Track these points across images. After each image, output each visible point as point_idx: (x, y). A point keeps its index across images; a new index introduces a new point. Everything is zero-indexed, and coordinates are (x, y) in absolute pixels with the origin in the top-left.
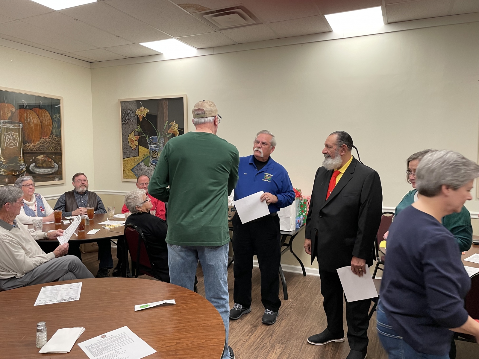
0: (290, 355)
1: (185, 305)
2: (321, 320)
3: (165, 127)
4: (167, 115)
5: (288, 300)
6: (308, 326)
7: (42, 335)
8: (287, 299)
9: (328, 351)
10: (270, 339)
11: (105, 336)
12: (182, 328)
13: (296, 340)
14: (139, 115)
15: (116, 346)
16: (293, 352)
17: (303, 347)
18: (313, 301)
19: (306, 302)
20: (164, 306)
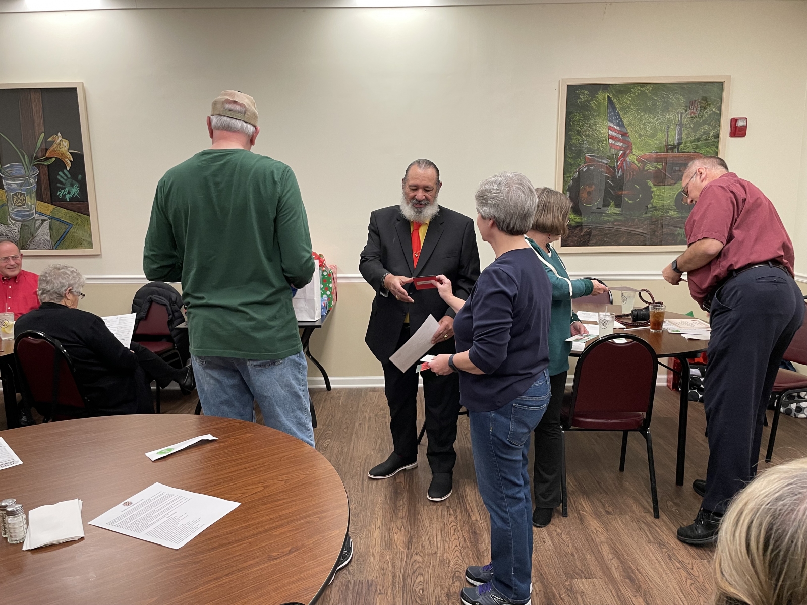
1: (235, 439)
2: (376, 445)
3: (39, 144)
4: (42, 121)
9: (400, 482)
11: (129, 504)
12: (255, 467)
13: (352, 479)
15: (164, 511)
16: (354, 495)
17: (365, 485)
18: (355, 423)
19: (345, 426)
20: (201, 445)
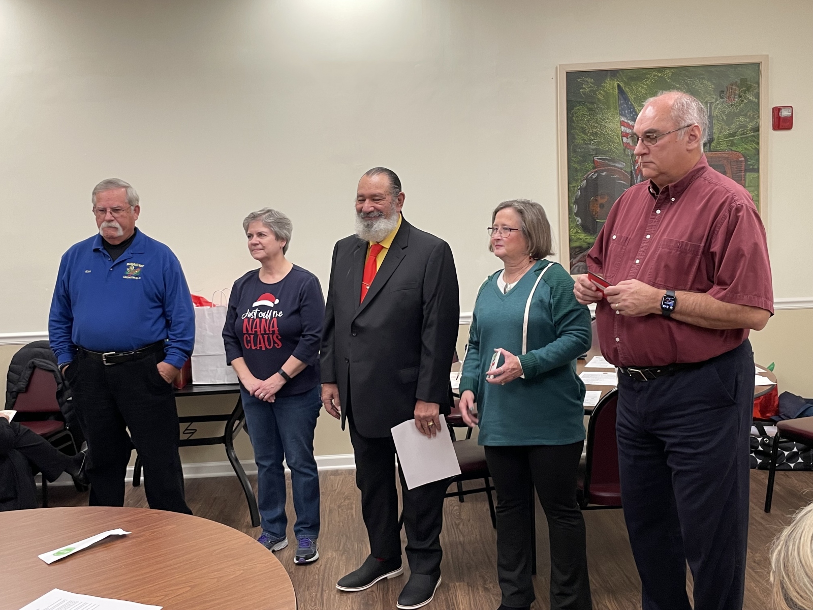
12: (179, 565)
20: (110, 541)
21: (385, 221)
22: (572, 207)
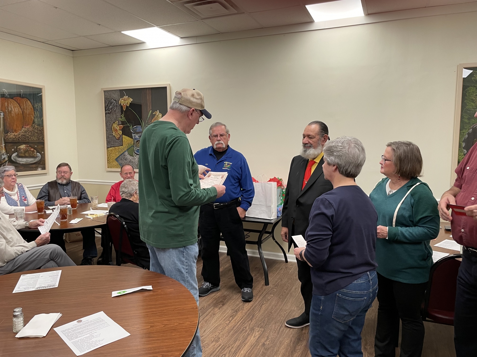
0: (268, 338)
1: (162, 291)
2: (300, 304)
3: (149, 116)
4: (151, 104)
5: (269, 286)
6: (287, 310)
7: (18, 320)
8: (268, 284)
9: (305, 333)
10: (250, 323)
11: (81, 321)
12: (157, 312)
13: (275, 324)
14: (123, 104)
15: (92, 330)
16: (272, 335)
17: (281, 330)
18: (293, 287)
19: (286, 288)
20: (141, 292)
21: (314, 150)
22: (461, 144)
